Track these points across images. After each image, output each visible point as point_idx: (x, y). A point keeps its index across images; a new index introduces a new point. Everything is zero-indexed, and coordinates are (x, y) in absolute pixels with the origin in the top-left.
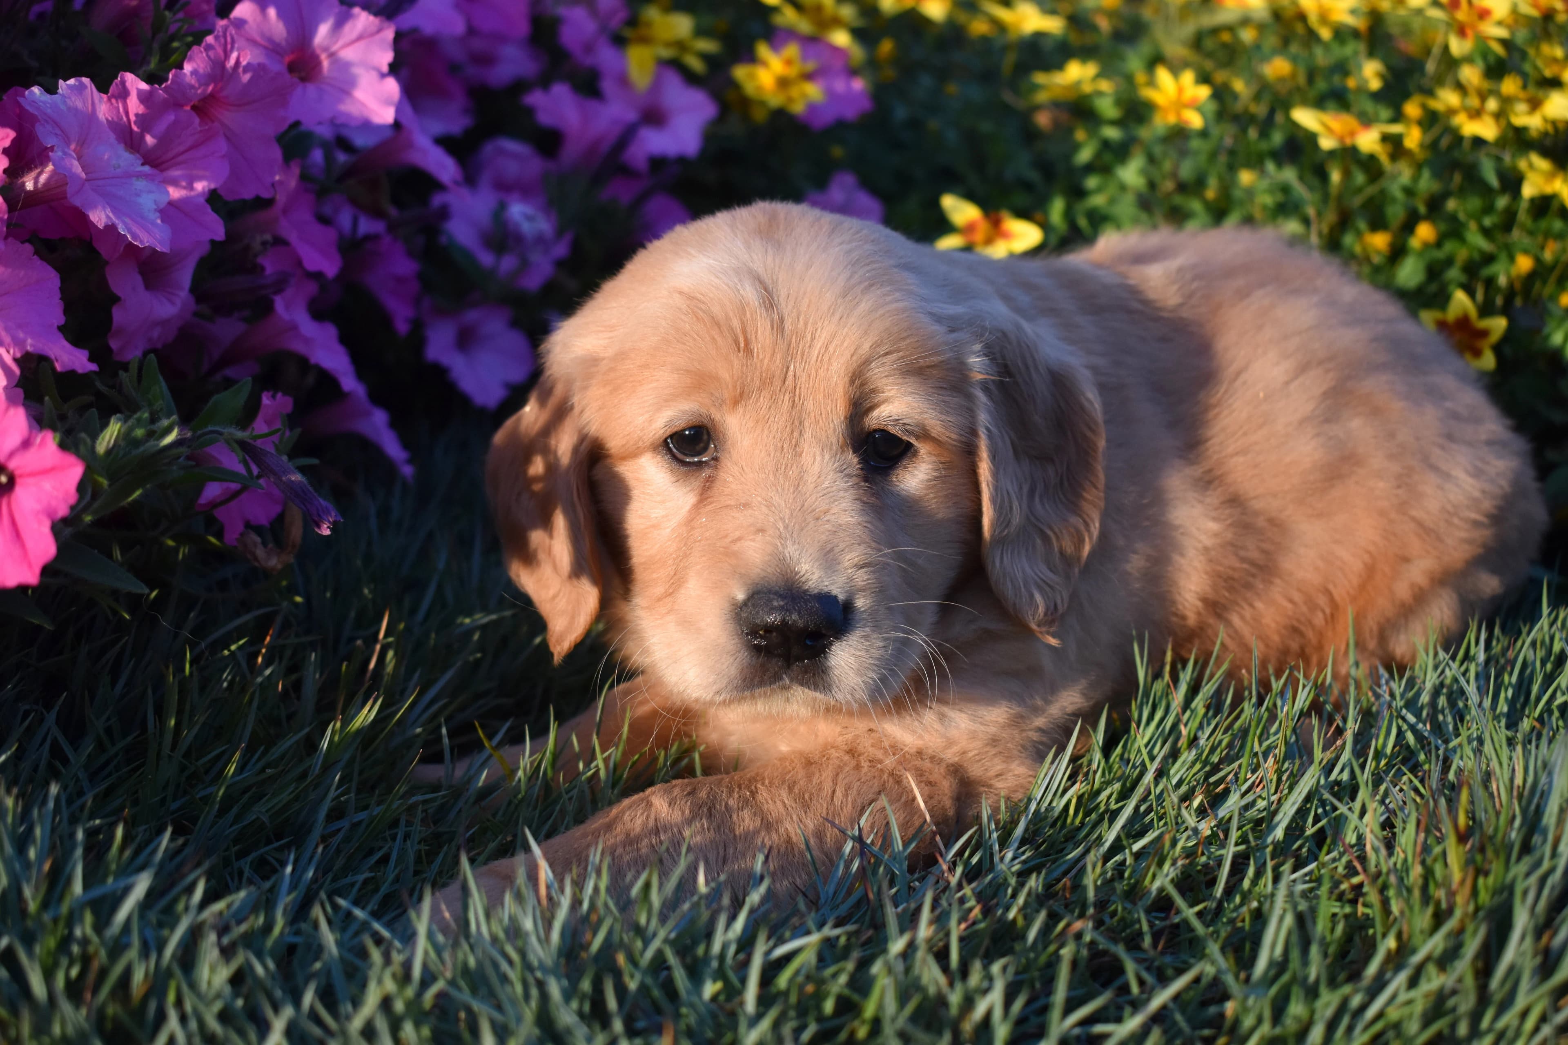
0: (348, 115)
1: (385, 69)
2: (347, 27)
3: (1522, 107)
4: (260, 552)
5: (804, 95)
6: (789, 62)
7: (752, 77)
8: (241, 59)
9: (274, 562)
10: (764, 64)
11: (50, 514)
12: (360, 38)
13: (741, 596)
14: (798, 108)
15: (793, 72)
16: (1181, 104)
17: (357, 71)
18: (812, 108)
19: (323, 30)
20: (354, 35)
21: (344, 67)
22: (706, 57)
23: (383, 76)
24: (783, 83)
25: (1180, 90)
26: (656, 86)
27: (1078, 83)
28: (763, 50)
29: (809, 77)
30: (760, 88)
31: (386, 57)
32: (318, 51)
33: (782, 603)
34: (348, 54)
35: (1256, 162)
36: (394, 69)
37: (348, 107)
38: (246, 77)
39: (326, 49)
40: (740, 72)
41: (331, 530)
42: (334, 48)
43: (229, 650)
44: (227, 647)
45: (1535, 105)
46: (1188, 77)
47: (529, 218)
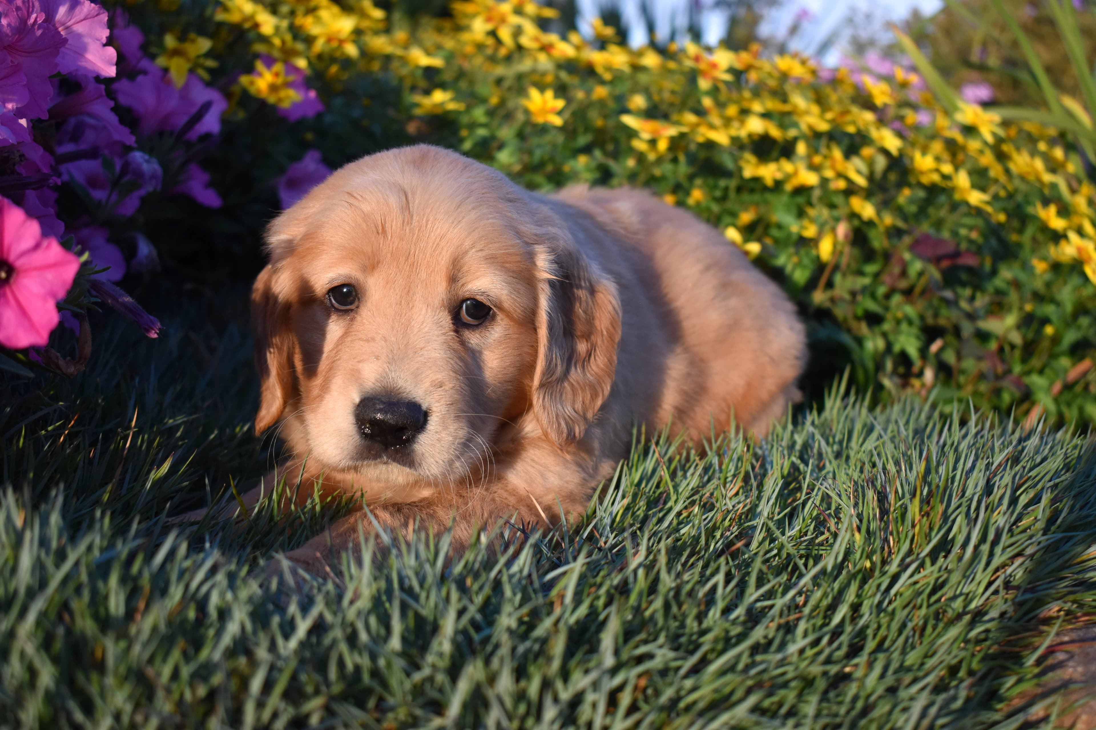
0: (85, 68)
1: (104, 41)
2: (78, 10)
3: (736, 124)
4: (62, 363)
5: (288, 97)
6: (277, 75)
7: (252, 83)
8: (38, 19)
9: (72, 370)
10: (260, 75)
11: (53, 294)
12: (84, 19)
13: (357, 400)
14: (286, 105)
15: (280, 80)
16: (545, 111)
17: (87, 40)
18: (296, 106)
19: (62, 10)
20: (82, 16)
21: (79, 36)
22: (210, 71)
23: (105, 45)
24: (273, 88)
25: (545, 102)
26: (187, 87)
27: (442, 104)
28: (260, 66)
29: (288, 85)
30: (259, 91)
31: (105, 33)
32: (57, 25)
33: (382, 407)
34: (79, 28)
35: (587, 150)
36: (110, 42)
37: (83, 64)
38: (39, 33)
39: (63, 24)
40: (244, 80)
41: (157, 334)
42: (69, 24)
43: (46, 431)
44: (45, 428)
45: (742, 122)
46: (549, 94)
47: (147, 161)
